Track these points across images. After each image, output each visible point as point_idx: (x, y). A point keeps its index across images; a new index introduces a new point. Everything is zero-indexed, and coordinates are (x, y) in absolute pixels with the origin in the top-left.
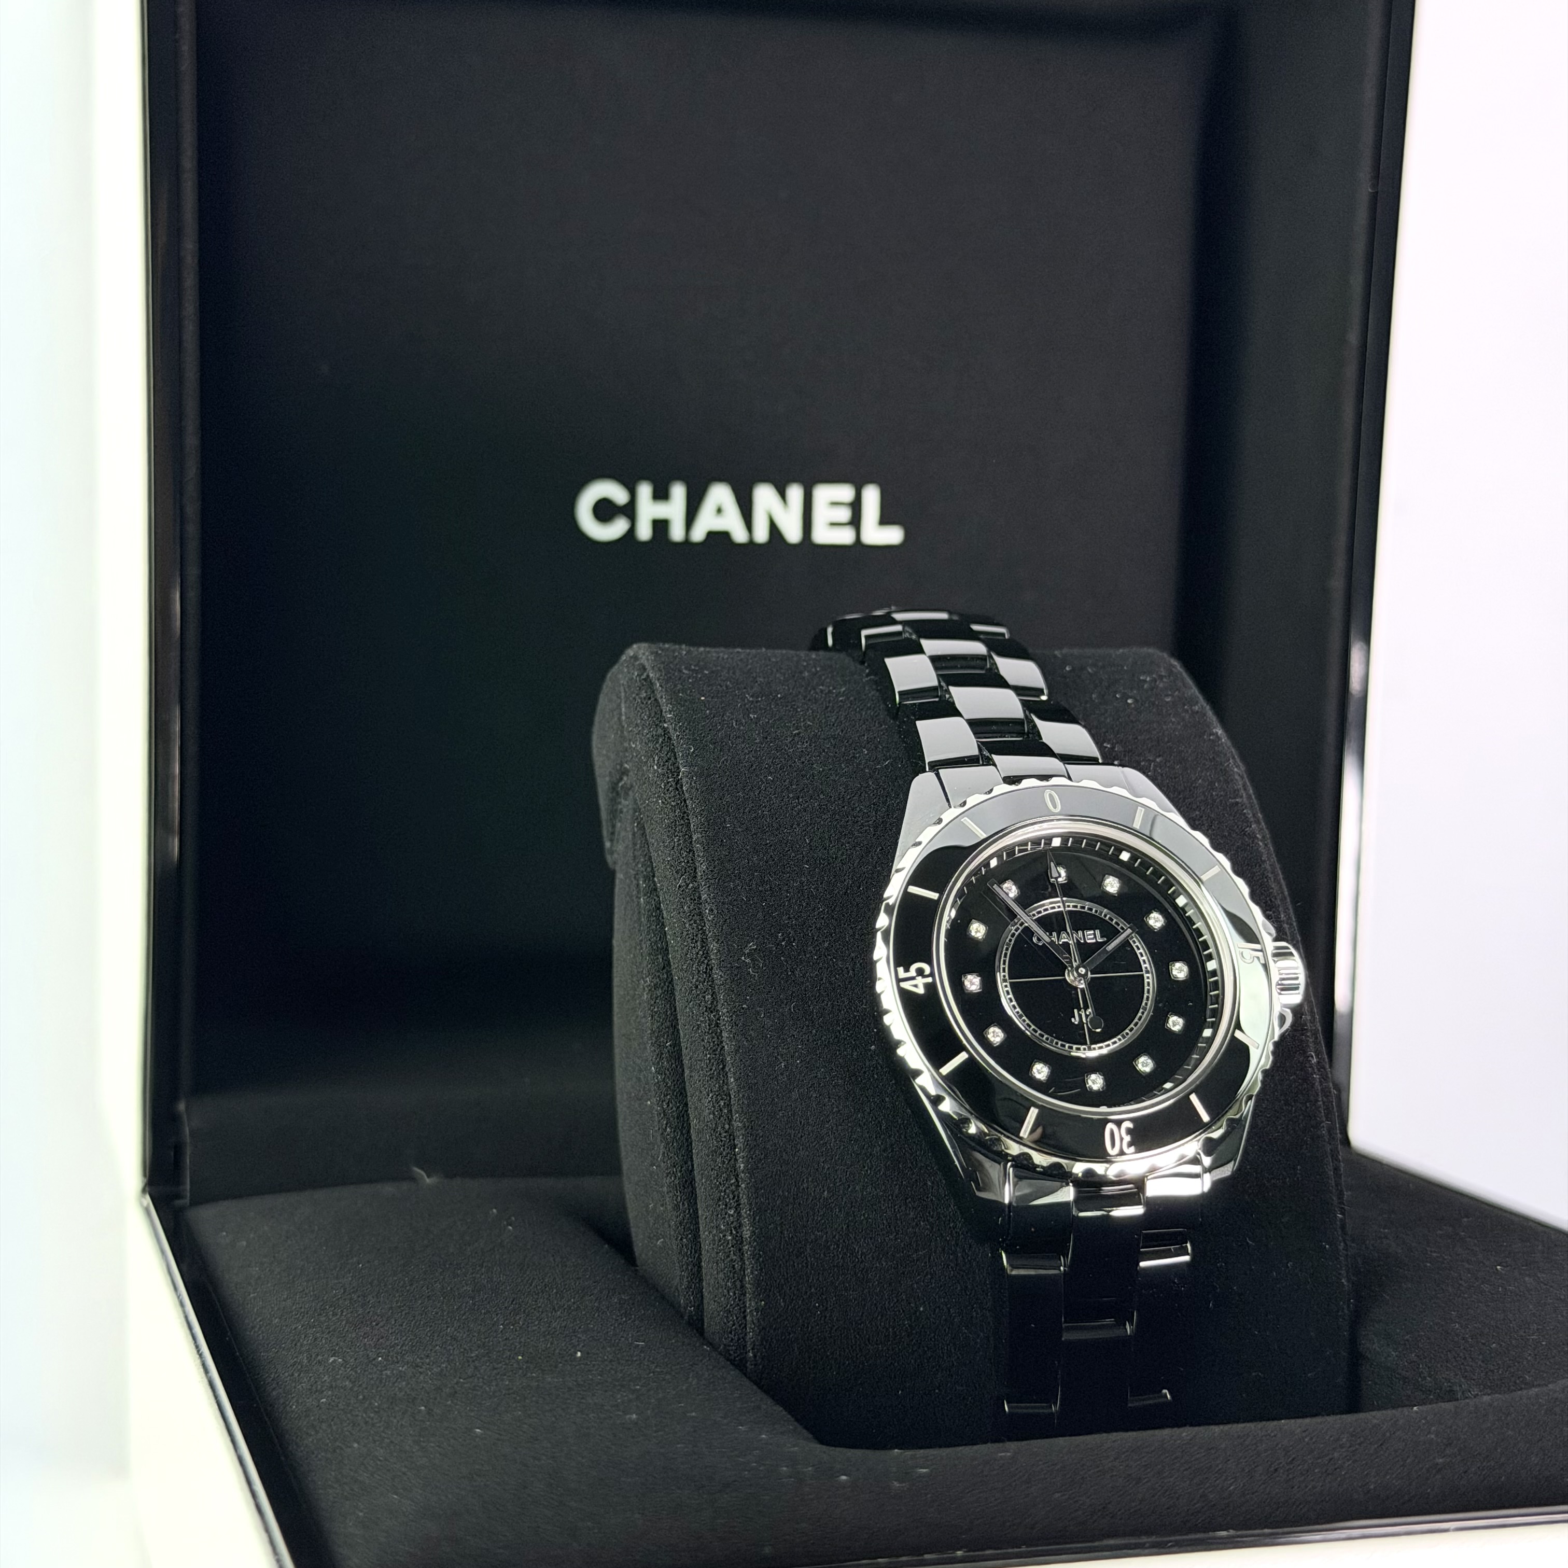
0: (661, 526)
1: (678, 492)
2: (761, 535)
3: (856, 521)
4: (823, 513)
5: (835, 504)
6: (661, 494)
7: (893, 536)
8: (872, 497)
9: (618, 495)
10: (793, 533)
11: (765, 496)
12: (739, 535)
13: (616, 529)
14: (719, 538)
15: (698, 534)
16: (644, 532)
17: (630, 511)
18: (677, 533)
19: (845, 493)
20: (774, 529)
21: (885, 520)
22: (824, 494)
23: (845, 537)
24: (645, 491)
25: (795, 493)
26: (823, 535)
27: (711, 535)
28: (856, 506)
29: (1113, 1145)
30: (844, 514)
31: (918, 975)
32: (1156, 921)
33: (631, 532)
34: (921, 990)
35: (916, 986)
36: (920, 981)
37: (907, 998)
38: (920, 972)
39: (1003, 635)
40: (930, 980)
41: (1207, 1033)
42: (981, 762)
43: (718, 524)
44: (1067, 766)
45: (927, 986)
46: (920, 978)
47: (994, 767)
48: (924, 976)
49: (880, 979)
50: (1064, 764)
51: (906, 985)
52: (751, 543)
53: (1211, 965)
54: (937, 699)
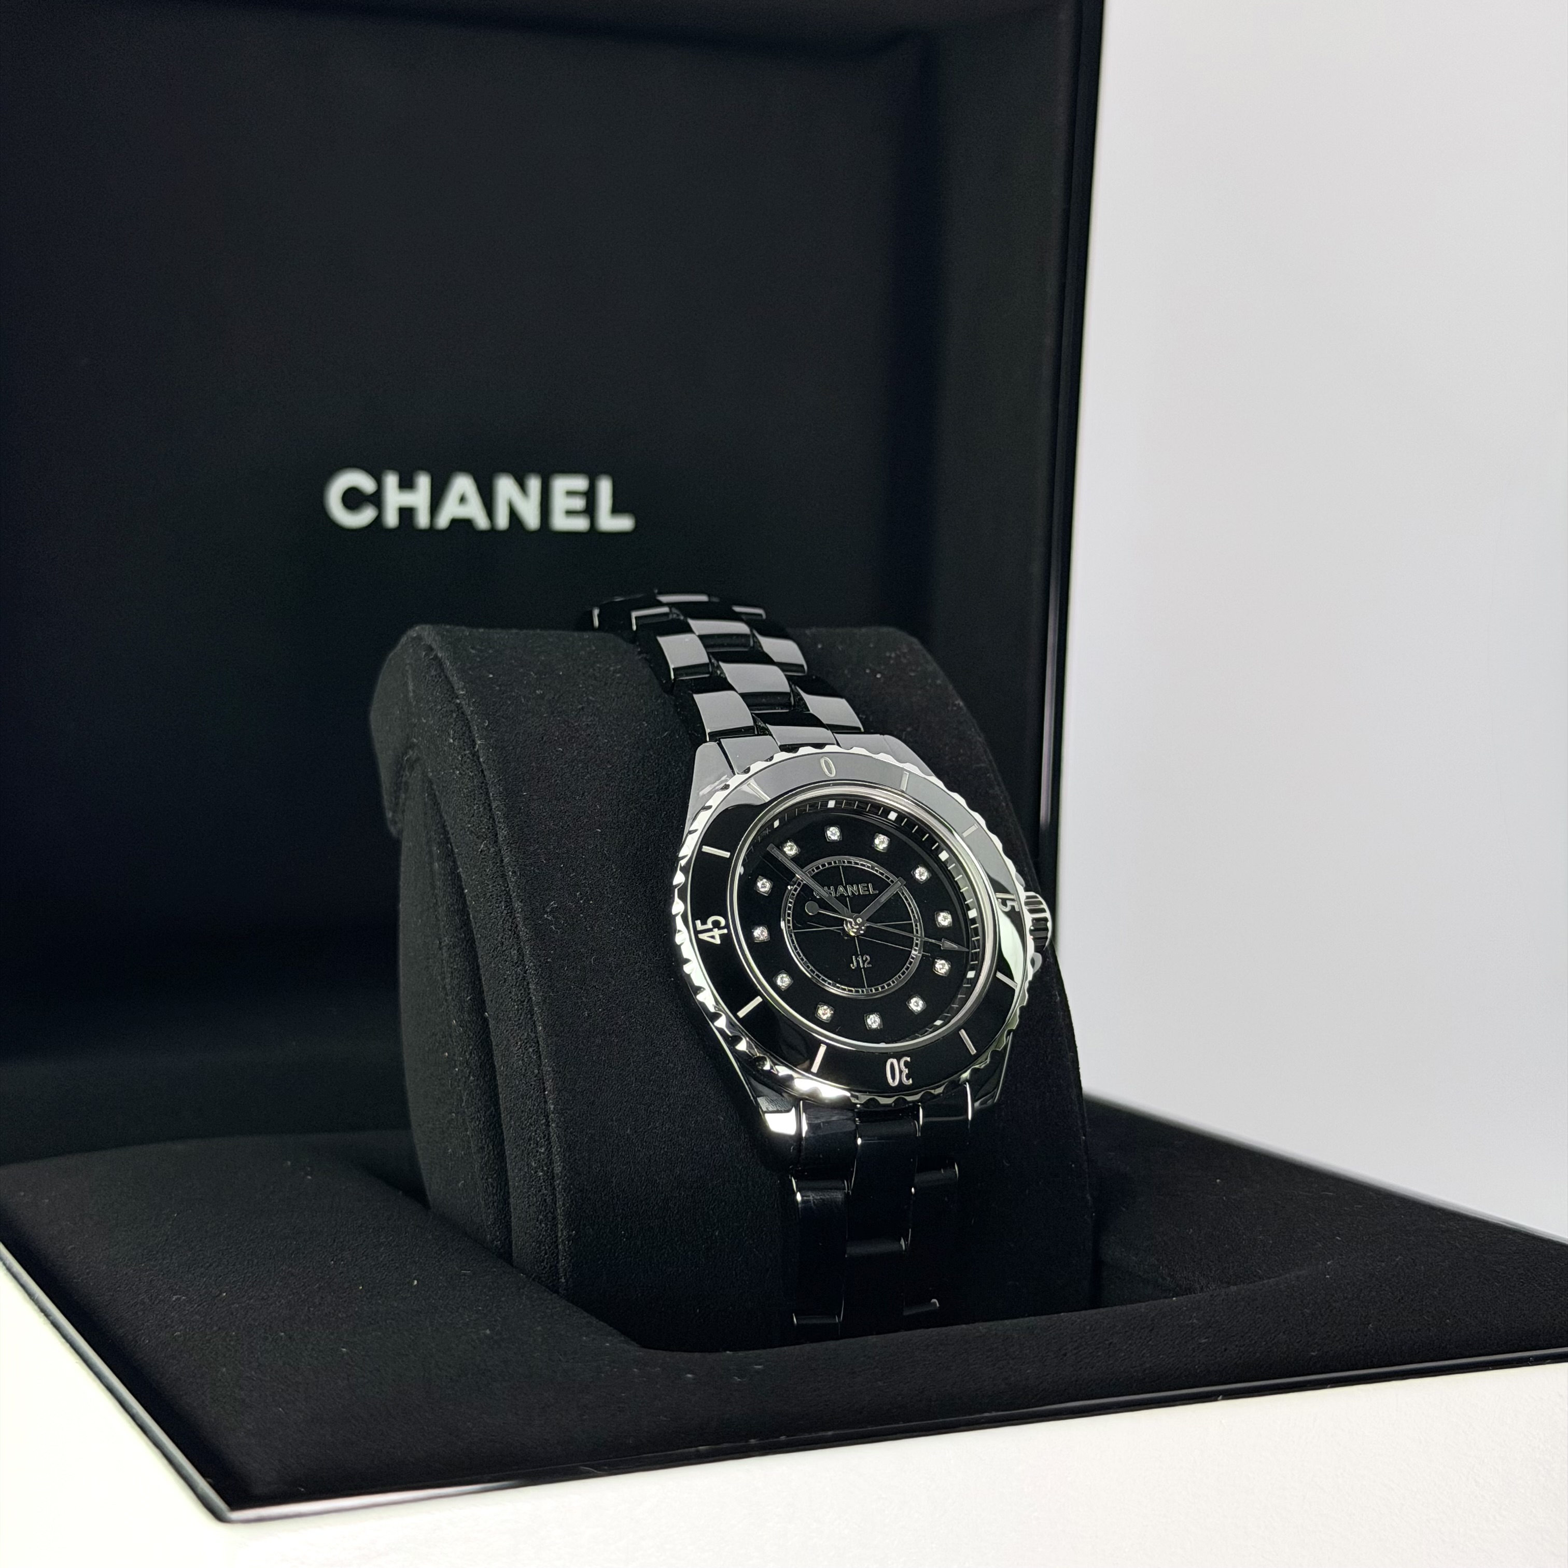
0: (406, 513)
1: (423, 482)
2: (502, 521)
3: (590, 510)
4: (560, 503)
5: (570, 493)
6: (407, 484)
7: (624, 523)
8: (605, 488)
9: (366, 483)
10: (532, 519)
11: (505, 487)
12: (482, 522)
13: (365, 517)
14: (461, 525)
15: (443, 522)
16: (392, 519)
17: (377, 499)
18: (423, 520)
19: (580, 483)
20: (513, 515)
21: (616, 510)
22: (562, 484)
23: (580, 524)
24: (391, 480)
25: (534, 484)
26: (561, 522)
27: (455, 522)
28: (591, 495)
29: (893, 1078)
30: (579, 503)
31: (714, 927)
32: (921, 874)
33: (378, 520)
34: (718, 941)
35: (713, 937)
36: (716, 933)
37: (705, 949)
38: (716, 924)
39: (760, 615)
40: (725, 931)
41: (971, 974)
42: (756, 733)
43: (463, 512)
44: (835, 734)
45: (721, 936)
46: (716, 930)
47: (770, 737)
48: (720, 928)
49: (679, 931)
50: (833, 733)
51: (703, 936)
52: (493, 530)
53: (972, 914)
54: (707, 676)
